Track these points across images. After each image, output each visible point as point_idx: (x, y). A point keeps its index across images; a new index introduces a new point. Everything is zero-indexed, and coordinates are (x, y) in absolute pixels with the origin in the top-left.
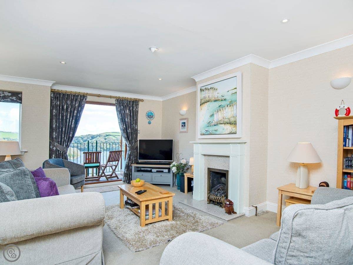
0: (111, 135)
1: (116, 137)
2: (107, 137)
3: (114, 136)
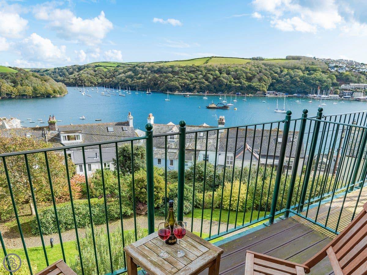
0: (101, 66)
1: (107, 68)
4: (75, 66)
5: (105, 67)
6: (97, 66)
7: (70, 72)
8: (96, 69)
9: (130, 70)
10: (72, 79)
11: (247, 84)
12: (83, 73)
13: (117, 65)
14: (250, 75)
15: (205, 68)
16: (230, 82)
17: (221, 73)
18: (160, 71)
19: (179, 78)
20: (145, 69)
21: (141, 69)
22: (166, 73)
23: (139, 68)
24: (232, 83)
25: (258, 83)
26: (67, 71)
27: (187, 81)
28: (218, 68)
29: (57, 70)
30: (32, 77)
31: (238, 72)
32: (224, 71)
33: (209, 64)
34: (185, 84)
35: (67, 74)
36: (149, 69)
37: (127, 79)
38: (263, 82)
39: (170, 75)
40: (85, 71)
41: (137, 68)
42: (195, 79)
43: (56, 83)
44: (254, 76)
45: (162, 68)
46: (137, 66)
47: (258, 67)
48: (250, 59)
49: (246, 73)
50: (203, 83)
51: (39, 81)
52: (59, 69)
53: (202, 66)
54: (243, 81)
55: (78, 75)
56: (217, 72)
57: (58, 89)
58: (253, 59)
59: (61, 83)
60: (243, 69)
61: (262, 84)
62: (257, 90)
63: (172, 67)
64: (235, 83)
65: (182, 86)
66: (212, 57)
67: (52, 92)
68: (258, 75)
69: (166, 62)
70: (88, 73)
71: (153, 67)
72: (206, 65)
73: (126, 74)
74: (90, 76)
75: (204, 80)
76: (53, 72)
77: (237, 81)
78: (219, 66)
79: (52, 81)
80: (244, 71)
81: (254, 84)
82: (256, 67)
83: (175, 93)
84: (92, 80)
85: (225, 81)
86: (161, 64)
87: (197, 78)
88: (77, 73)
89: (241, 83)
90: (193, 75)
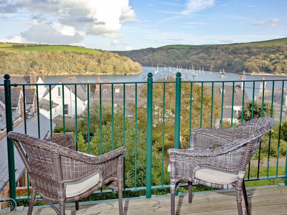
0: (174, 48)
1: (180, 51)
2: (170, 50)
3: (178, 49)
4: (149, 48)
9: (202, 52)
10: (146, 59)
13: (190, 47)
18: (234, 52)
19: (257, 58)
21: (214, 50)
22: (241, 54)
26: (142, 53)
27: (266, 62)
30: (114, 58)
34: (264, 64)
37: (200, 60)
39: (246, 56)
40: (158, 53)
42: (275, 59)
43: (134, 62)
45: (237, 49)
46: (209, 48)
51: (119, 60)
53: (283, 47)
57: (134, 68)
59: (137, 63)
63: (248, 48)
65: (259, 67)
67: (128, 70)
70: (161, 55)
71: (227, 48)
73: (199, 55)
74: (163, 57)
76: (130, 54)
79: (130, 61)
83: (251, 74)
84: (165, 61)
86: (236, 46)
87: (278, 59)
88: (151, 55)
90: (273, 56)
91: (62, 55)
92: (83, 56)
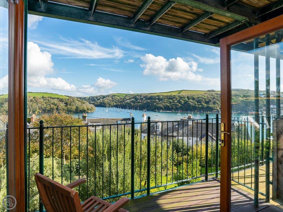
0: (116, 96)
1: (120, 97)
4: (101, 95)
5: (118, 96)
6: (113, 96)
7: (98, 99)
8: (113, 97)
9: (133, 98)
10: (99, 102)
11: (205, 105)
12: (105, 99)
13: (125, 95)
14: (208, 100)
15: (179, 96)
16: (195, 104)
17: (189, 99)
18: (151, 98)
19: (163, 102)
20: (142, 97)
21: (140, 97)
22: (154, 99)
23: (138, 97)
24: (196, 105)
25: (213, 105)
26: (97, 98)
27: (168, 104)
28: (187, 96)
29: (91, 98)
30: (77, 101)
31: (199, 99)
32: (190, 98)
33: (181, 94)
34: (167, 105)
35: (96, 100)
36: (144, 97)
37: (131, 103)
38: (217, 104)
39: (157, 100)
40: (107, 98)
41: (137, 97)
42: (172, 103)
43: (90, 104)
44: (210, 101)
45: (152, 97)
46: (137, 95)
47: (212, 95)
48: (207, 91)
49: (205, 99)
50: (178, 105)
51: (80, 103)
52: (92, 97)
53: (176, 96)
54: (203, 104)
55: (102, 101)
56: (186, 99)
57: (90, 108)
58: (209, 91)
59: (92, 105)
60: (203, 97)
61: (216, 105)
62: (213, 109)
63: (158, 96)
64: (198, 105)
65: (164, 107)
66: (183, 90)
67: (86, 109)
68: (212, 100)
69: (155, 93)
70: (108, 100)
71: (147, 96)
72: (179, 94)
73: (131, 100)
74: (109, 101)
75: (178, 104)
76: (89, 99)
77: (199, 104)
78: (187, 95)
79: (87, 103)
80: (203, 98)
81: (210, 106)
82: (211, 95)
83: (160, 111)
84: (110, 104)
85: (192, 104)
86: (152, 95)
87: (174, 102)
88: (102, 100)
89: (202, 105)
90: (171, 100)
91: (41, 99)
92: (55, 100)
